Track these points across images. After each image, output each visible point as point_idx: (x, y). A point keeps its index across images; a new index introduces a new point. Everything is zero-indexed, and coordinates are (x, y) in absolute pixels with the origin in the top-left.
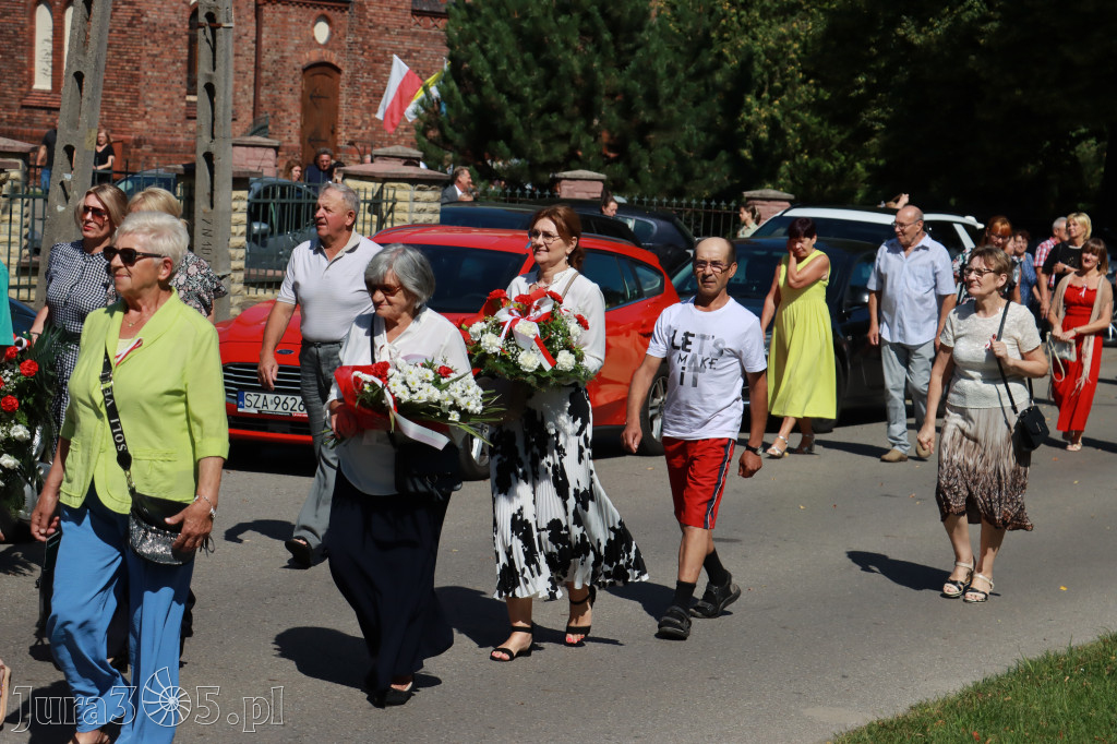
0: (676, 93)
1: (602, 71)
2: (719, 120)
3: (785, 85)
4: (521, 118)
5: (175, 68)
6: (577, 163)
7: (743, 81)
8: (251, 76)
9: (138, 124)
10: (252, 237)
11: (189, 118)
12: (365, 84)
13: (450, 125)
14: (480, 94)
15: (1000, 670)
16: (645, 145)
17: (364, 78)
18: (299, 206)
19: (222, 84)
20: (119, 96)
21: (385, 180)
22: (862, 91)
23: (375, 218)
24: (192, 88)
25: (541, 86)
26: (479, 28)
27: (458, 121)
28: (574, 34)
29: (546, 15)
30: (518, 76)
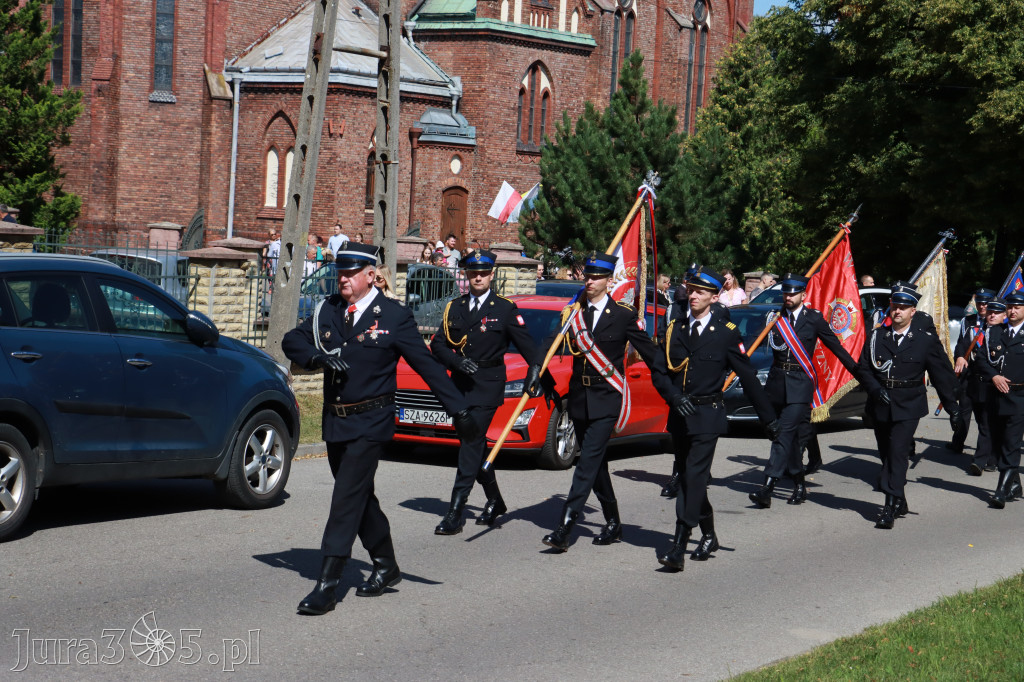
0: (697, 206)
2: (728, 225)
3: (771, 200)
4: (591, 223)
5: (358, 191)
7: (744, 198)
8: (408, 195)
11: (366, 224)
12: (484, 200)
13: (542, 228)
14: (563, 208)
15: (928, 604)
16: (676, 241)
17: (485, 197)
18: (441, 283)
19: (391, 201)
20: (320, 210)
22: (825, 205)
24: (369, 204)
25: (604, 201)
26: (563, 163)
27: (548, 225)
28: (627, 167)
29: (608, 154)
30: (588, 196)
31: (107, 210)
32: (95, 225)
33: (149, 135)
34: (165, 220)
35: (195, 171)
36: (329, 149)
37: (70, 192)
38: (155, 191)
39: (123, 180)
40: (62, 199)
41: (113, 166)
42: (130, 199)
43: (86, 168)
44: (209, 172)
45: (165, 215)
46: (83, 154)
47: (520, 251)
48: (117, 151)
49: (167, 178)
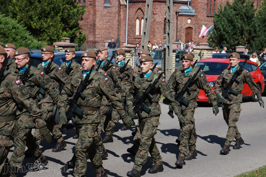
0: (260, 30)
1: (245, 26)
4: (228, 36)
5: (161, 30)
6: (240, 45)
8: (176, 30)
9: (155, 40)
10: (176, 61)
11: (164, 39)
12: (197, 31)
13: (214, 38)
14: (220, 32)
16: (254, 40)
17: (197, 30)
19: (171, 33)
20: (151, 35)
21: (202, 50)
23: (200, 57)
24: (165, 33)
25: (232, 30)
26: (220, 19)
27: (216, 37)
28: (239, 19)
29: (233, 16)
30: (228, 28)
31: (93, 37)
32: (90, 42)
33: (104, 16)
34: (109, 40)
35: (117, 26)
36: (153, 18)
37: (84, 33)
38: (106, 32)
39: (97, 29)
40: (82, 35)
41: (94, 25)
42: (99, 34)
43: (87, 26)
44: (120, 26)
45: (109, 38)
46: (86, 22)
47: (208, 45)
48: (95, 21)
49: (109, 28)
